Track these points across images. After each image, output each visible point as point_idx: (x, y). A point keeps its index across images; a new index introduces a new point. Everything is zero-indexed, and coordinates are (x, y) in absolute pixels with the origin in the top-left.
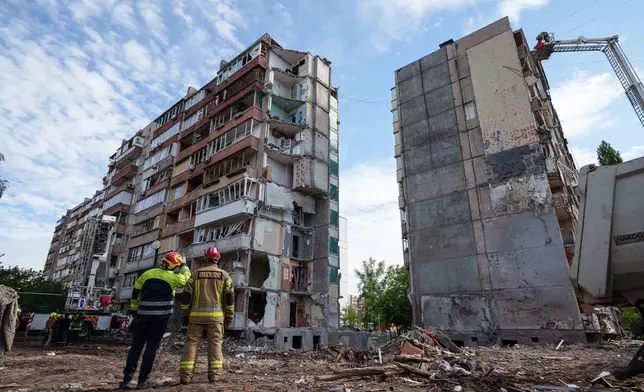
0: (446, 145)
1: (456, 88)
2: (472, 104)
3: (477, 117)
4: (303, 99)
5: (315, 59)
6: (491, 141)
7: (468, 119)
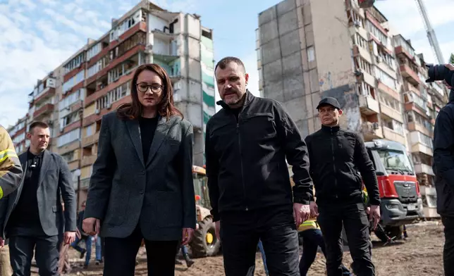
0: (295, 82)
1: (301, 32)
2: (312, 48)
3: (315, 60)
4: (178, 55)
5: (186, 17)
6: (325, 80)
7: (309, 60)
